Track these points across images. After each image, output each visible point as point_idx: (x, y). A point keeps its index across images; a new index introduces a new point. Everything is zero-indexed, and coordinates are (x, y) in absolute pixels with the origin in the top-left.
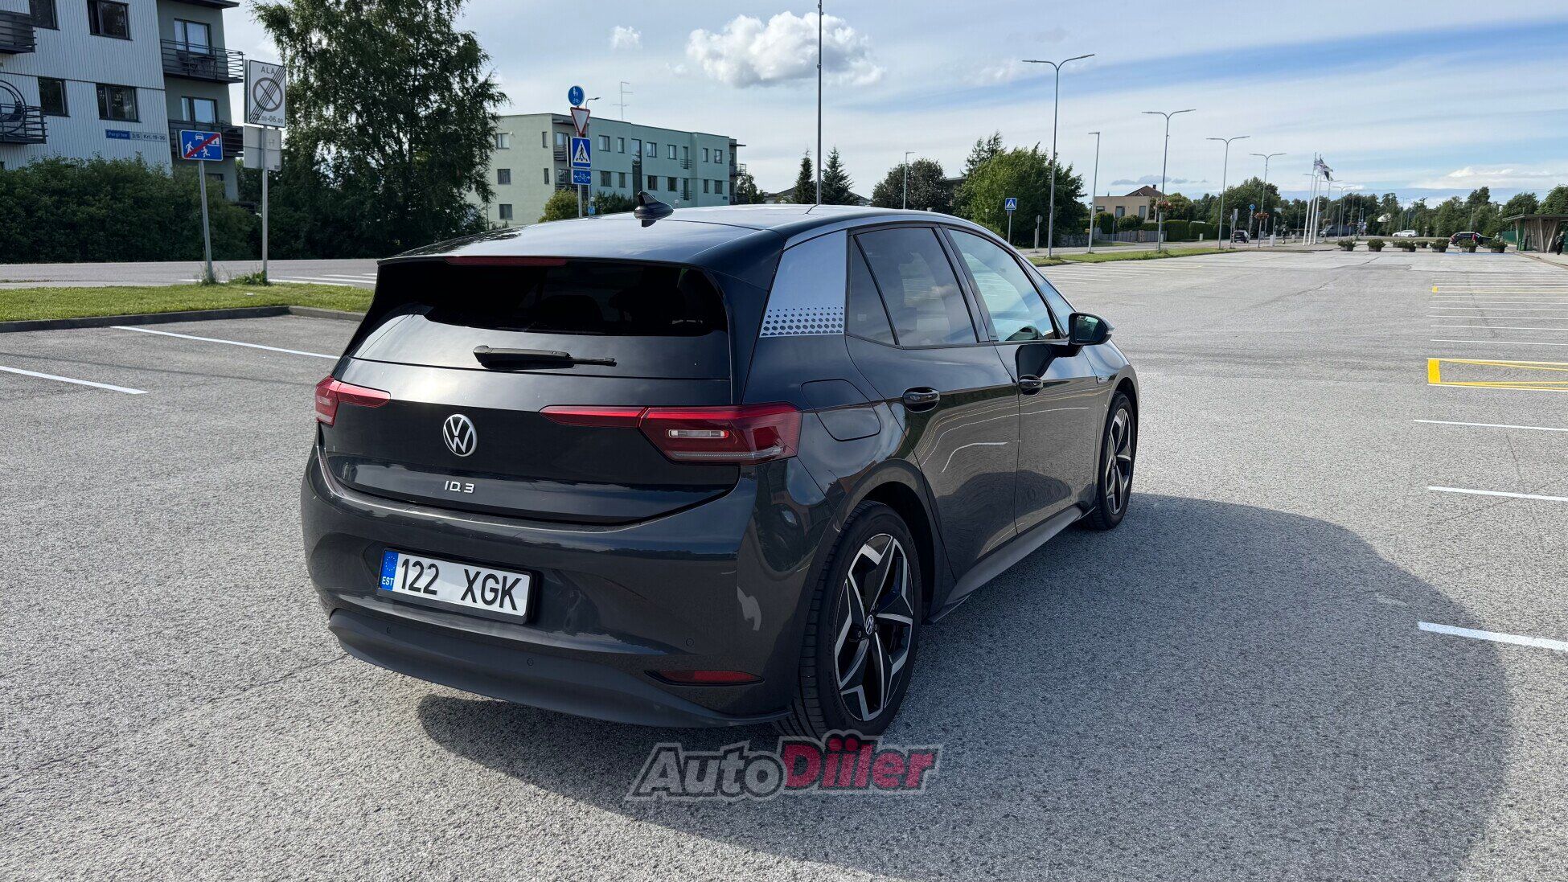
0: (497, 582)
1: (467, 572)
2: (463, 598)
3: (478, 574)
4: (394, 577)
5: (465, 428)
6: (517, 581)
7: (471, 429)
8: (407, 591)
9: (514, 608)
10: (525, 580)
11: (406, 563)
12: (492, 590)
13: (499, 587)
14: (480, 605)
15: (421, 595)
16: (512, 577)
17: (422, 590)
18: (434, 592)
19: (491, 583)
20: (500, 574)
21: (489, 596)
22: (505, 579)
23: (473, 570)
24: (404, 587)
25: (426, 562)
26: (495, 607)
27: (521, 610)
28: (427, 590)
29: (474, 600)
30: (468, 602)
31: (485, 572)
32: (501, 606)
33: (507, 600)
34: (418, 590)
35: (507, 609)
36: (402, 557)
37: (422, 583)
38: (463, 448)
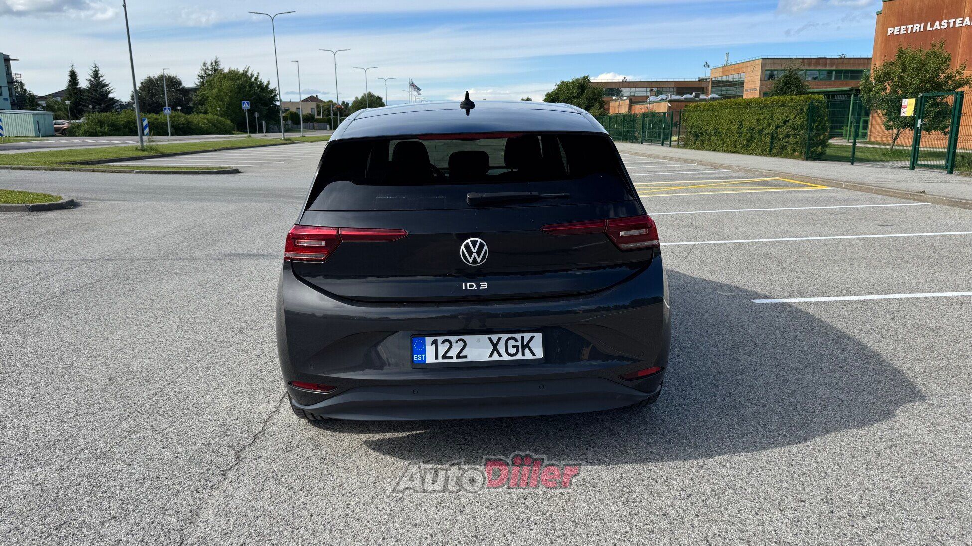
0: (517, 341)
1: (490, 339)
2: (491, 356)
3: (500, 339)
4: (425, 354)
5: (481, 246)
6: (532, 338)
7: (486, 247)
8: (440, 360)
9: (533, 354)
10: (539, 337)
11: (435, 343)
12: (513, 347)
13: (520, 344)
14: (506, 357)
15: (455, 360)
16: (527, 337)
17: (455, 357)
18: (465, 357)
19: (512, 343)
20: (518, 336)
21: (512, 351)
22: (523, 338)
23: (495, 338)
24: (437, 358)
25: (453, 339)
26: (519, 357)
27: (539, 354)
28: (458, 356)
29: (500, 356)
30: (496, 357)
31: (505, 337)
32: (523, 355)
33: (527, 351)
34: (451, 358)
35: (528, 356)
36: (429, 340)
37: (453, 353)
38: (479, 260)
